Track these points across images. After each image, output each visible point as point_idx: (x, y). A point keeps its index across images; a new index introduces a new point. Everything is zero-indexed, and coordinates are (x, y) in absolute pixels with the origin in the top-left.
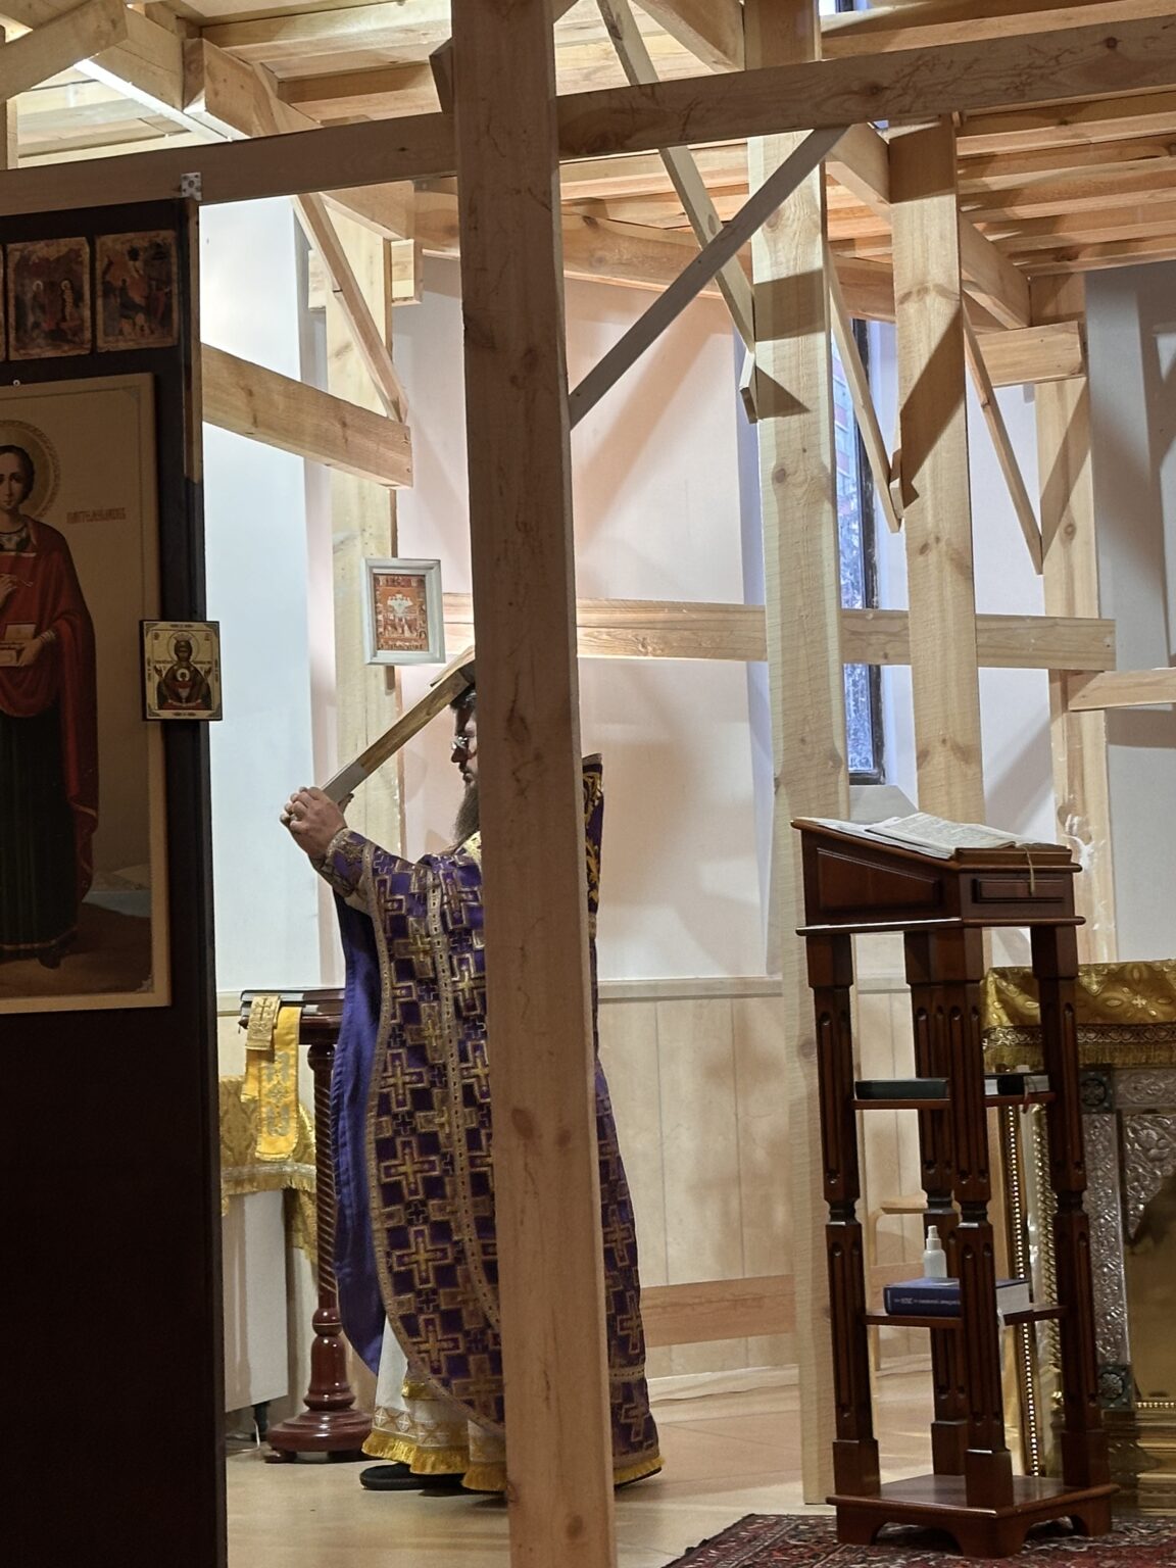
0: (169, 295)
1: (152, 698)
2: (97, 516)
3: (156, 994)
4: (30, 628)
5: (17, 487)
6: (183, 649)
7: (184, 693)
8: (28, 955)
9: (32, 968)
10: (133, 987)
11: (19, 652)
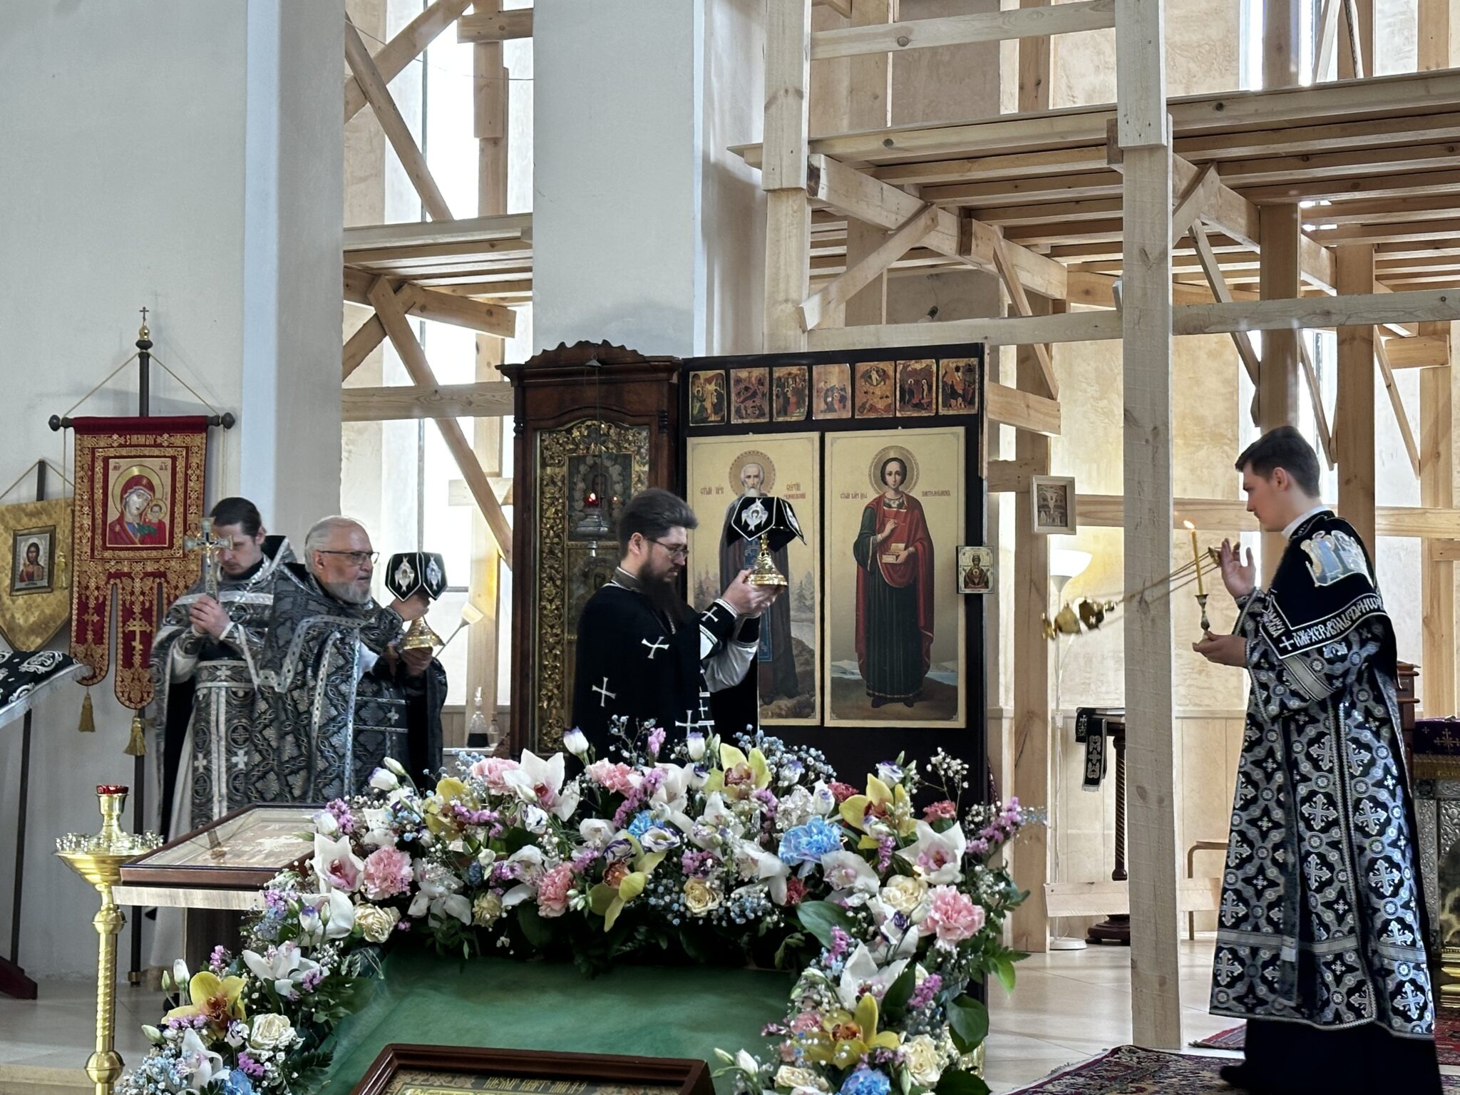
0: (974, 389)
1: (962, 584)
2: (936, 493)
3: (959, 722)
4: (902, 546)
5: (898, 478)
6: (976, 560)
7: (976, 581)
8: (898, 700)
9: (900, 707)
10: (949, 718)
11: (897, 557)
